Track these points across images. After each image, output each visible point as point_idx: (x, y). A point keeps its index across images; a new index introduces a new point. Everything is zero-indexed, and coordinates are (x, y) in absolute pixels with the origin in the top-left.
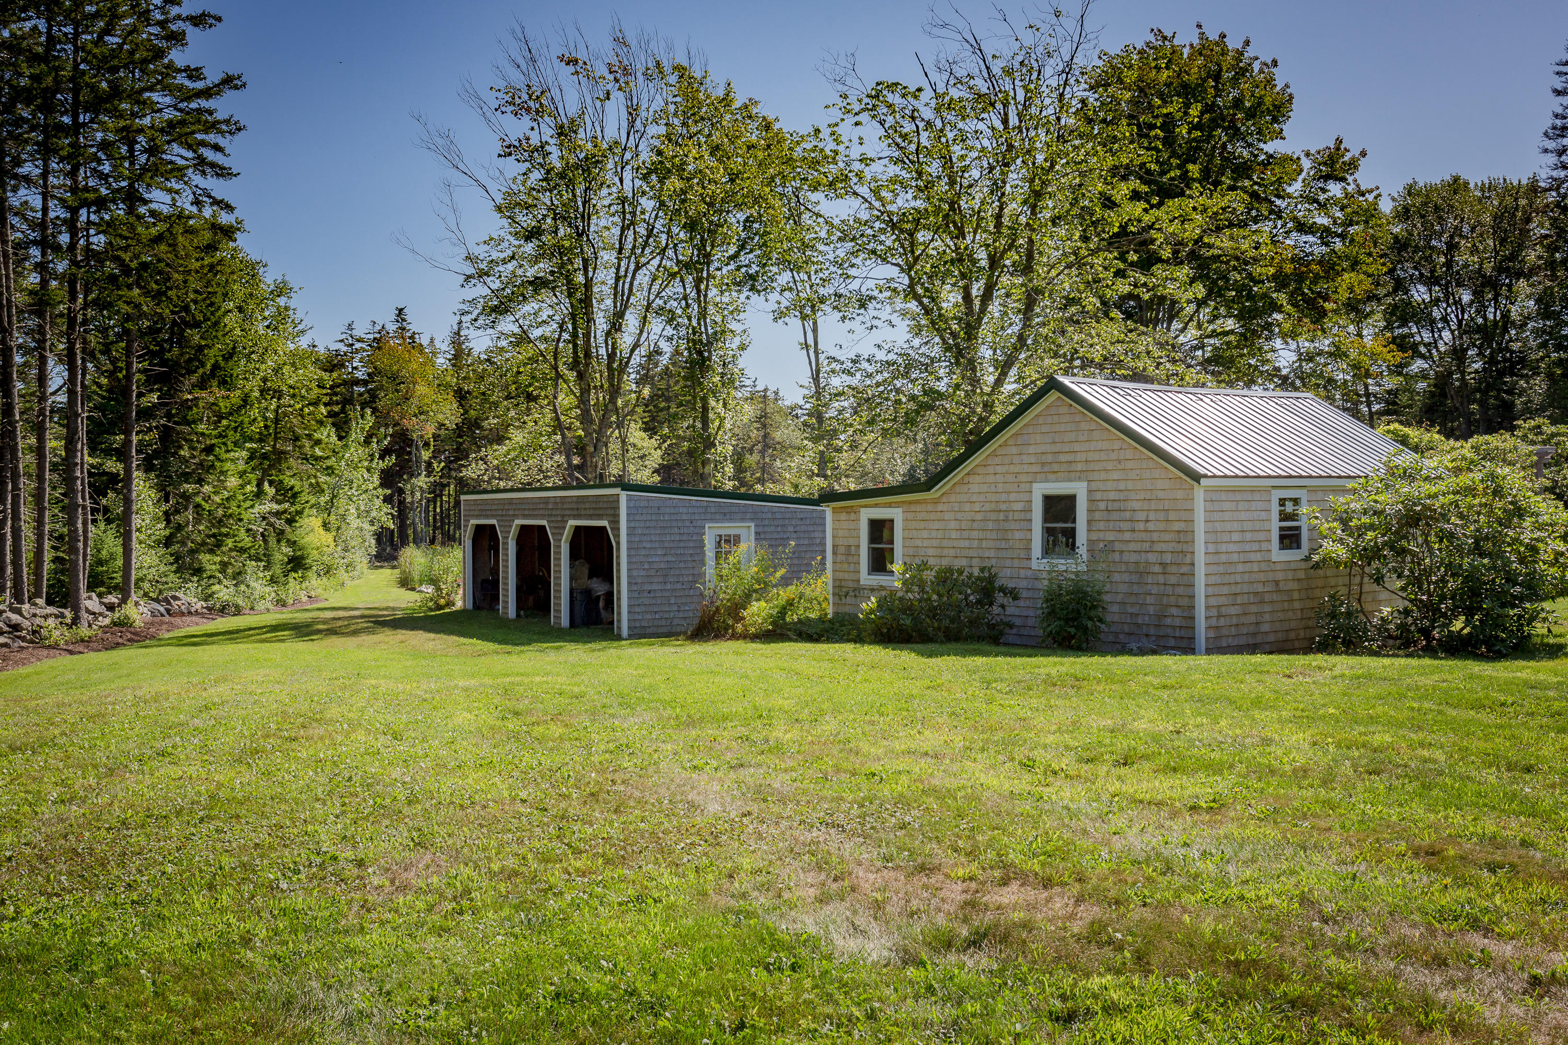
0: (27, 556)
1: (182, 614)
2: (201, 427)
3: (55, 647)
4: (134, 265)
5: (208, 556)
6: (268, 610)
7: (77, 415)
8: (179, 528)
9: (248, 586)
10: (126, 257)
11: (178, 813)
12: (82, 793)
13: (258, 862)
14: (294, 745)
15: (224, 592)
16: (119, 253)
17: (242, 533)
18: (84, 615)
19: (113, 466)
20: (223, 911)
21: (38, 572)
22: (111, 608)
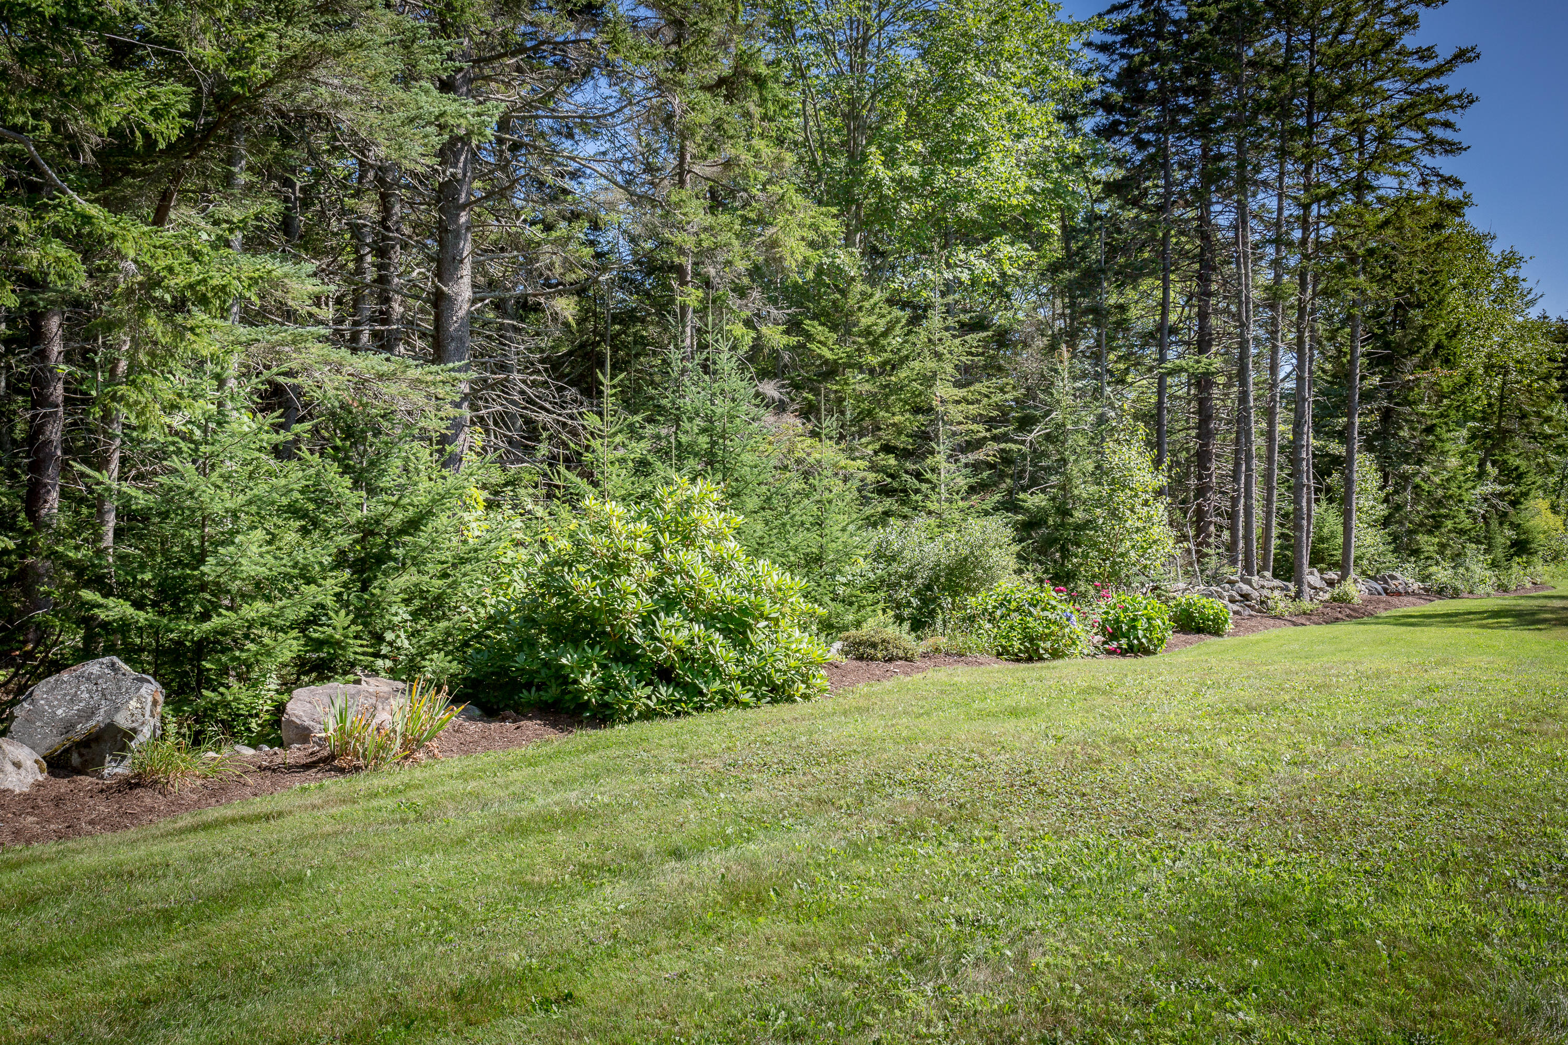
0: (1257, 531)
1: (1399, 594)
2: (1422, 408)
3: (1279, 617)
4: (1361, 252)
5: (1426, 538)
6: (1488, 595)
7: (1304, 400)
8: (1398, 508)
9: (1467, 569)
10: (1354, 245)
11: (1407, 792)
12: (1312, 758)
13: (1492, 854)
14: (1526, 739)
15: (1442, 574)
16: (1348, 242)
17: (1462, 515)
18: (1306, 588)
19: (1336, 448)
20: (1457, 899)
21: (1266, 547)
22: (1331, 584)
